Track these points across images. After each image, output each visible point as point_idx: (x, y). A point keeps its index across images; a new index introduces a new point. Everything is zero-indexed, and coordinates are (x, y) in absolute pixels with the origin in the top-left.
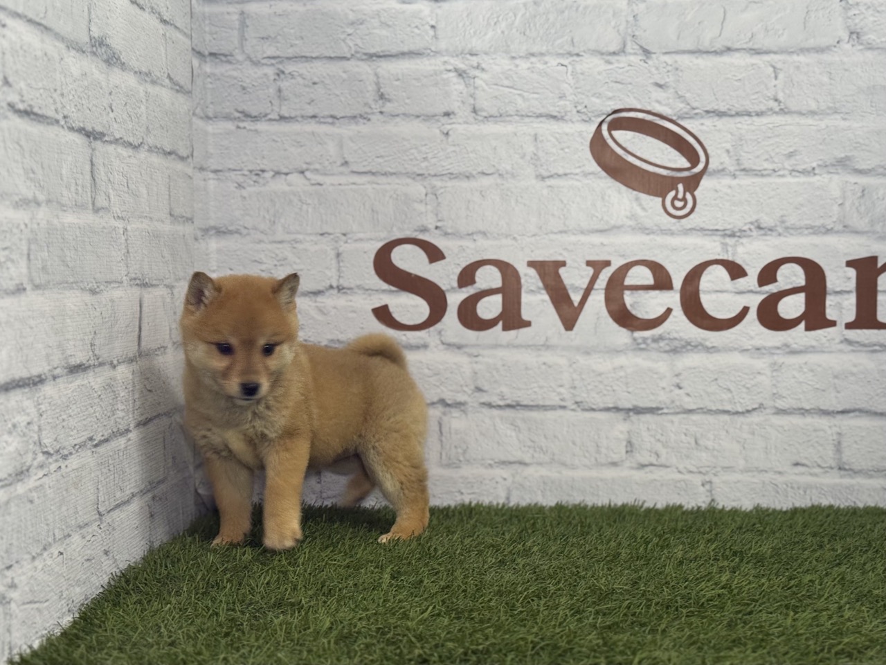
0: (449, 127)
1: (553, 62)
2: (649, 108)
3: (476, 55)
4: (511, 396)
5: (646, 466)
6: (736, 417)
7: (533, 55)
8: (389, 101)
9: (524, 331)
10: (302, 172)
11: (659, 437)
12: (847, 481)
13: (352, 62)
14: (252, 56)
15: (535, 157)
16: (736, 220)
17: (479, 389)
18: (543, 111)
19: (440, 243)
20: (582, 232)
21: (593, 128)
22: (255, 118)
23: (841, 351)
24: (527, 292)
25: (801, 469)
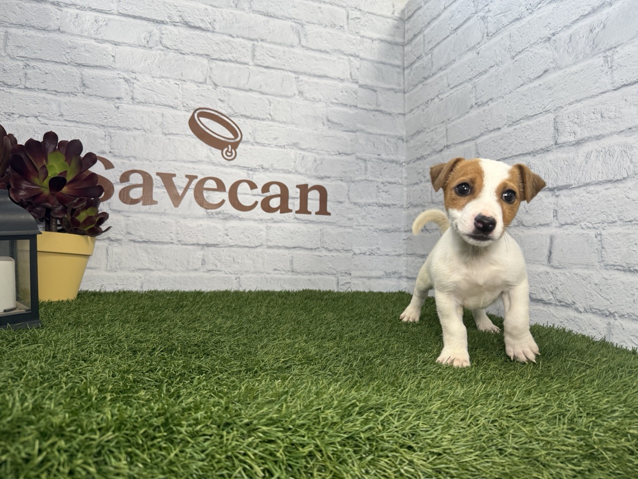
0: (119, 105)
1: (172, 82)
2: (216, 109)
3: (135, 73)
4: (146, 237)
5: (211, 271)
6: (251, 249)
7: (163, 77)
8: (88, 88)
9: (153, 206)
10: (37, 117)
11: (217, 257)
12: (295, 277)
13: (69, 66)
14: (11, 54)
15: (162, 125)
16: (253, 164)
17: (129, 233)
18: (167, 103)
19: (112, 160)
20: (184, 162)
21: (190, 114)
22: (10, 86)
23: (293, 222)
24: (156, 187)
25: (277, 272)
